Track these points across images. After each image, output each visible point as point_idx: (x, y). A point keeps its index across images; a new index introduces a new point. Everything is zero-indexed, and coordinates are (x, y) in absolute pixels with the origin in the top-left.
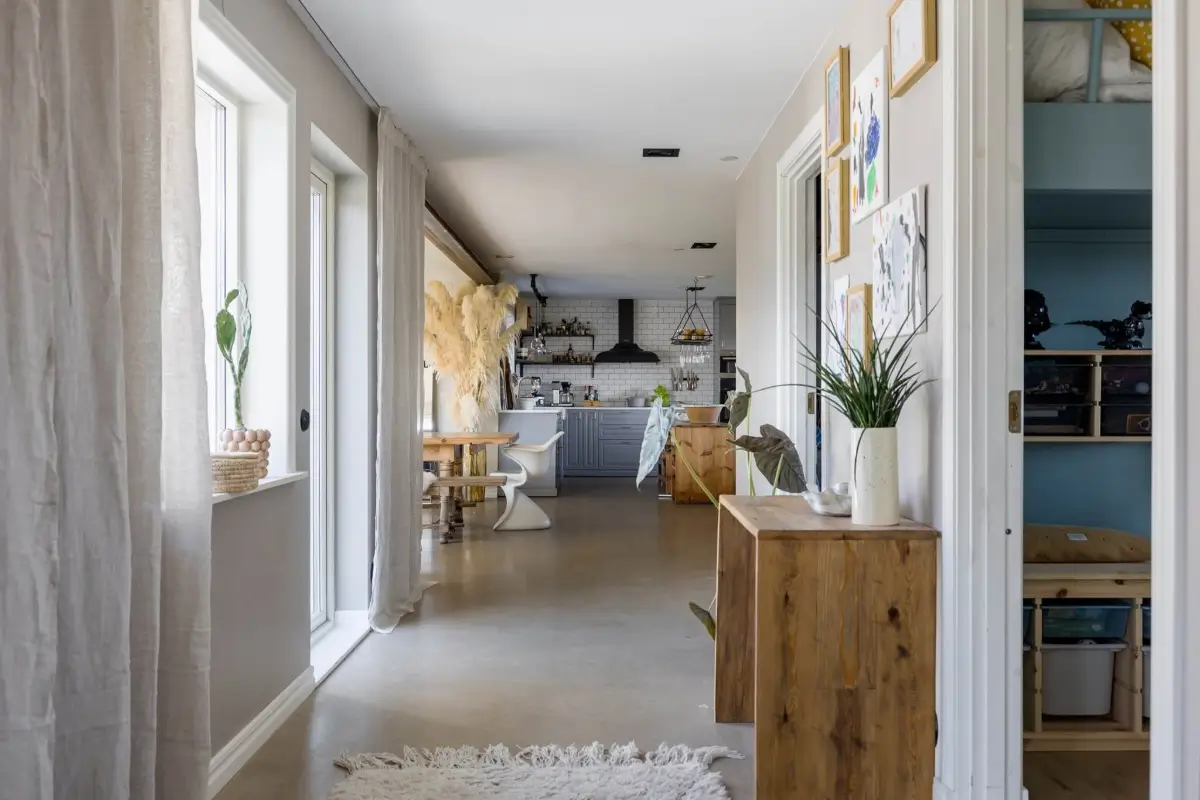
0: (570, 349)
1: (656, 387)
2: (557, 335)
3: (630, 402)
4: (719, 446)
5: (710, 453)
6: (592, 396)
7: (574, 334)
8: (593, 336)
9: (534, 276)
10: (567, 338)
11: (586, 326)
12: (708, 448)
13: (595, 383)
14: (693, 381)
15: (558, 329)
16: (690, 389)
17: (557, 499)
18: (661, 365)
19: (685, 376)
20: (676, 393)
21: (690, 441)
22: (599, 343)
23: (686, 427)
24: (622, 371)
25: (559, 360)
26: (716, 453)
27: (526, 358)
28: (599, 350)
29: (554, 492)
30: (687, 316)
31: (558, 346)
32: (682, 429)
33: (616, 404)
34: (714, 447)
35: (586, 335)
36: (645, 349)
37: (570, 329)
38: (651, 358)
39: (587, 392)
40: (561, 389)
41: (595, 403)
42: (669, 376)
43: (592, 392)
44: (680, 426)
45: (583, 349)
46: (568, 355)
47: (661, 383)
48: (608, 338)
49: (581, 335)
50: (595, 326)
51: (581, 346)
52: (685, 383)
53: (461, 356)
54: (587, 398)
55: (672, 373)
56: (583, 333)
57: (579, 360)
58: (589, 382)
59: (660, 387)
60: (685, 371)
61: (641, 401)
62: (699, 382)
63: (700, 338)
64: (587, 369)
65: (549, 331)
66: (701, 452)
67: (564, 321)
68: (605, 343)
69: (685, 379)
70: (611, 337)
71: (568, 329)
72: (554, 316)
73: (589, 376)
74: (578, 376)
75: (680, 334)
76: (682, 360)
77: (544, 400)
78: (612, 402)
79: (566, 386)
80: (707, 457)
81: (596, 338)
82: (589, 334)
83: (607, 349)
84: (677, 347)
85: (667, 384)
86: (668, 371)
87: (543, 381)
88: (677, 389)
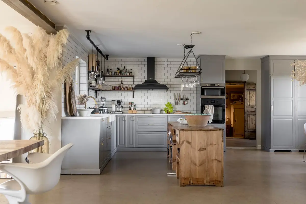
0: (122, 83)
1: (166, 103)
2: (114, 76)
3: (153, 111)
4: (211, 144)
5: (205, 149)
6: (133, 108)
7: (123, 75)
8: (133, 76)
9: (88, 32)
10: (120, 77)
11: (130, 71)
12: (203, 145)
13: (135, 101)
14: (185, 100)
15: (115, 73)
16: (184, 104)
17: (98, 177)
18: (169, 92)
19: (181, 98)
20: (177, 106)
21: (190, 141)
22: (137, 80)
23: (186, 130)
24: (149, 95)
25: (115, 89)
26: (209, 148)
27: (94, 86)
28: (136, 83)
29: (98, 172)
30: (184, 61)
31: (115, 81)
32: (185, 132)
33: (146, 112)
34: (207, 145)
35: (130, 76)
36: (160, 83)
37: (121, 73)
38: (164, 87)
39: (130, 106)
40: (117, 104)
41: (134, 112)
42: (173, 98)
43: (133, 105)
44: (183, 130)
45: (129, 83)
46: (120, 86)
47: (169, 101)
48: (141, 77)
49: (127, 76)
50: (134, 71)
51: (128, 82)
52: (181, 101)
53: (28, 79)
54: (130, 109)
55: (175, 96)
56: (128, 74)
57: (126, 89)
58: (131, 101)
59: (168, 103)
60: (181, 95)
61: (158, 111)
62: (189, 101)
63: (194, 71)
64: (130, 94)
65: (110, 74)
66: (197, 148)
67: (118, 69)
68: (140, 80)
69: (181, 99)
70: (143, 77)
71: (121, 72)
72: (114, 66)
73: (132, 97)
74: (126, 97)
75: (181, 69)
76: (182, 86)
77: (107, 110)
78: (144, 111)
79: (119, 102)
80: (202, 152)
81: (135, 78)
82: (131, 75)
83: (141, 83)
84: (179, 80)
85: (172, 101)
86: (172, 95)
87: (107, 100)
88: (177, 104)
